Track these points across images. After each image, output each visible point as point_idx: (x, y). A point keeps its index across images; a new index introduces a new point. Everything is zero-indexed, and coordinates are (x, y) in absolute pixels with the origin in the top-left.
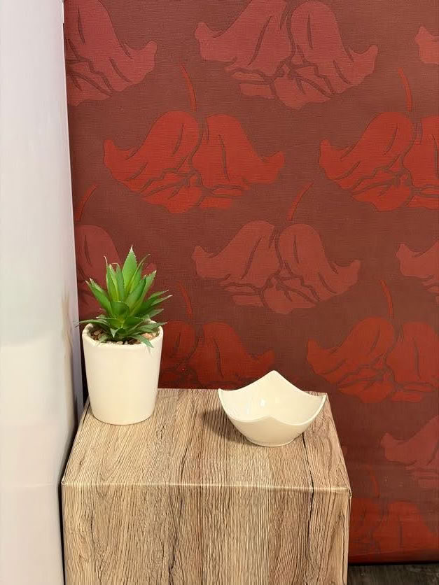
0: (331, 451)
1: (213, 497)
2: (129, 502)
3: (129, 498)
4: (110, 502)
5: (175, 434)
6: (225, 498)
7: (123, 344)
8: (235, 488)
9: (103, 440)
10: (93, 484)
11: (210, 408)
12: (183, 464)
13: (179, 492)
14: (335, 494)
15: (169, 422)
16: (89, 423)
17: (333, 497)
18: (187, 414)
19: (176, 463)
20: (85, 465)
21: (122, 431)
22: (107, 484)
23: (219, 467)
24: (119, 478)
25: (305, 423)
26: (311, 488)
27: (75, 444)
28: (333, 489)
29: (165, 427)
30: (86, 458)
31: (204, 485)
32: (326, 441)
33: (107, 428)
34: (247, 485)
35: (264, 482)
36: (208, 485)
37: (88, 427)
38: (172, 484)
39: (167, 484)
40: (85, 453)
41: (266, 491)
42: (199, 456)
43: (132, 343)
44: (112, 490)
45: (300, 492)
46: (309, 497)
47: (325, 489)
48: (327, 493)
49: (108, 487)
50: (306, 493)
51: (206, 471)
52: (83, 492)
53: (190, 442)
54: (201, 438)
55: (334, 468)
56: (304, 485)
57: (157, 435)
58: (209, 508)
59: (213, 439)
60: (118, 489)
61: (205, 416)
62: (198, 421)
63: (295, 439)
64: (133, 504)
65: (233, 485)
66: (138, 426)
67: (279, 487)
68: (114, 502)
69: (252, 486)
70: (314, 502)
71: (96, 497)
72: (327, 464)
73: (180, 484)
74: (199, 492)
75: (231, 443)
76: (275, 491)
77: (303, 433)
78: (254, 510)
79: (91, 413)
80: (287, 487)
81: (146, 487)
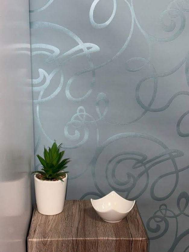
0: (138, 224)
1: (91, 243)
2: (56, 247)
3: (56, 245)
4: (48, 247)
5: (73, 218)
6: (96, 244)
7: (51, 181)
8: (100, 240)
9: (43, 222)
10: (41, 240)
11: (87, 207)
12: (77, 230)
13: (77, 242)
14: (141, 241)
15: (70, 213)
16: (37, 215)
17: (140, 242)
18: (77, 210)
19: (74, 230)
20: (37, 232)
21: (51, 218)
22: (46, 239)
23: (92, 231)
24: (51, 237)
25: (127, 212)
26: (131, 239)
27: (32, 223)
28: (140, 239)
29: (69, 215)
30: (37, 229)
31: (87, 239)
32: (136, 220)
33: (44, 217)
34: (105, 238)
35: (112, 237)
36: (89, 239)
37: (36, 216)
38: (74, 239)
39: (72, 239)
40: (36, 226)
41: (113, 240)
42: (84, 228)
43: (55, 181)
44: (48, 242)
45: (127, 240)
46: (130, 242)
47: (137, 239)
48: (138, 240)
49: (47, 240)
50: (129, 241)
51: (87, 233)
52: (36, 243)
53: (79, 222)
54: (84, 220)
55: (140, 231)
56: (128, 238)
57: (66, 219)
58: (89, 248)
59: (89, 220)
60: (51, 241)
61: (85, 210)
62: (82, 213)
63: (123, 219)
64: (57, 247)
65: (99, 239)
66: (57, 215)
67: (118, 239)
68: (49, 247)
69: (107, 238)
70: (133, 245)
71: (42, 245)
72: (137, 229)
73: (77, 239)
74: (85, 241)
75: (97, 222)
76: (116, 240)
77: (126, 217)
78: (108, 249)
79: (37, 211)
80: (121, 239)
81: (63, 240)
